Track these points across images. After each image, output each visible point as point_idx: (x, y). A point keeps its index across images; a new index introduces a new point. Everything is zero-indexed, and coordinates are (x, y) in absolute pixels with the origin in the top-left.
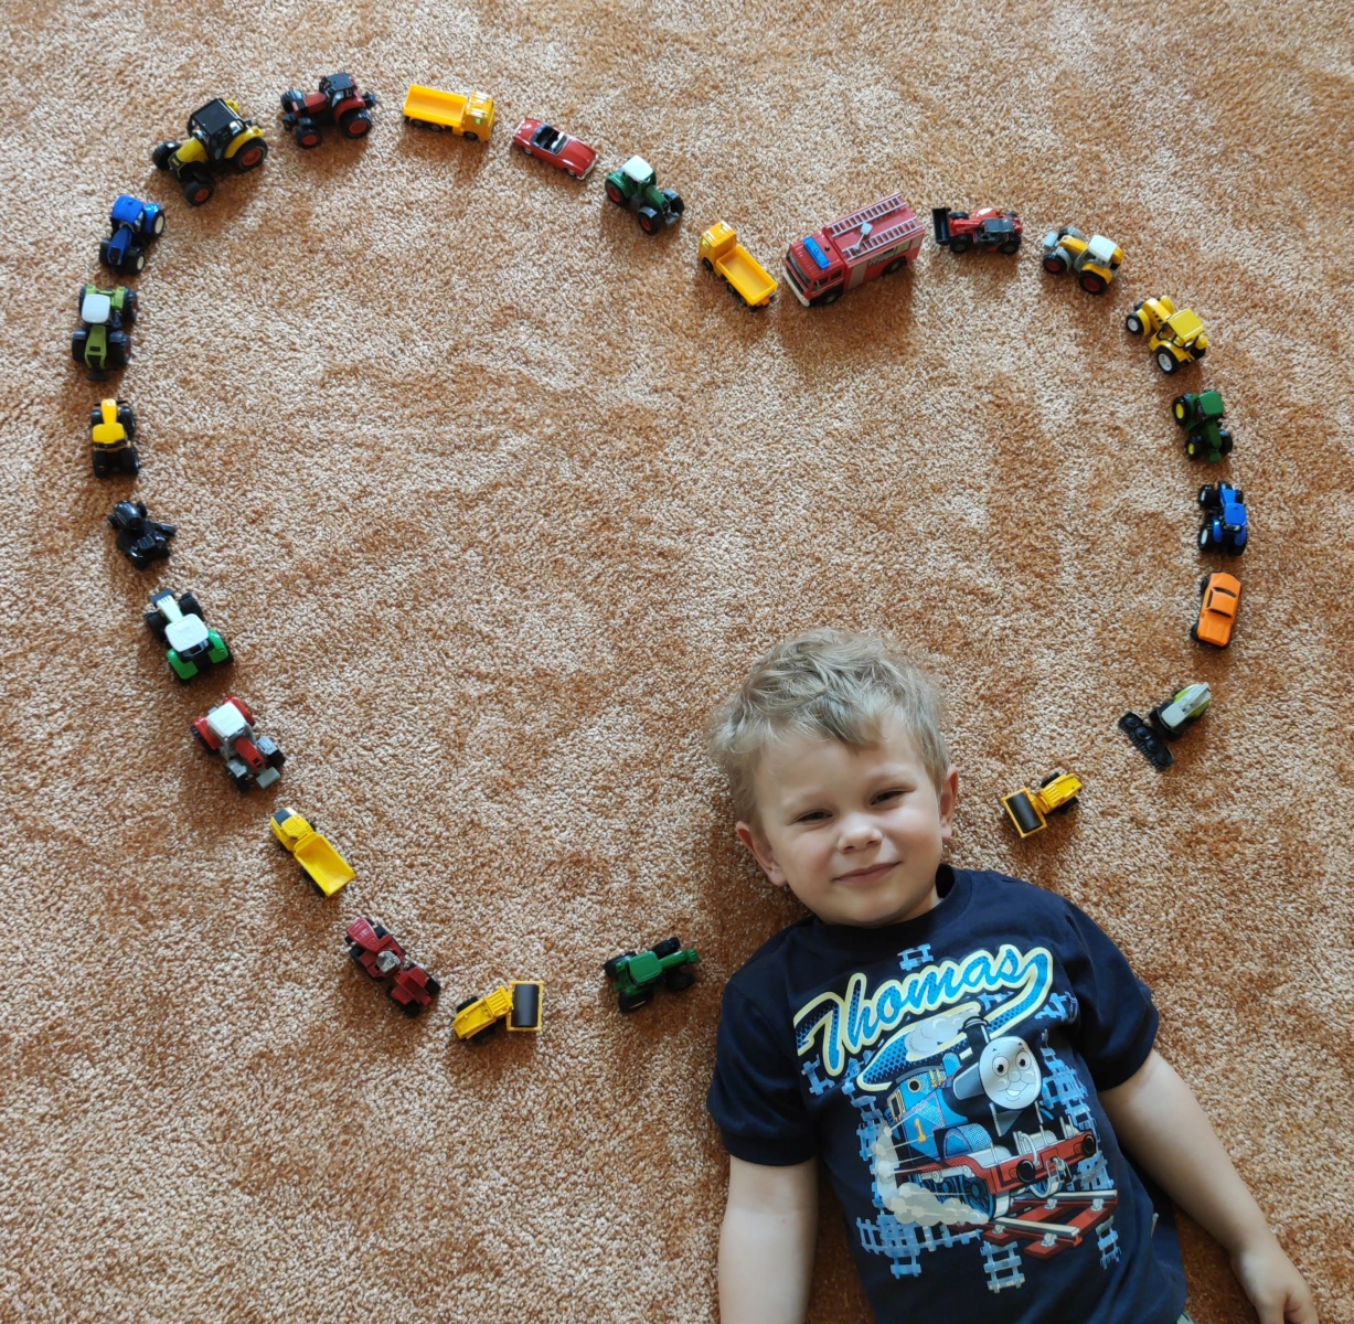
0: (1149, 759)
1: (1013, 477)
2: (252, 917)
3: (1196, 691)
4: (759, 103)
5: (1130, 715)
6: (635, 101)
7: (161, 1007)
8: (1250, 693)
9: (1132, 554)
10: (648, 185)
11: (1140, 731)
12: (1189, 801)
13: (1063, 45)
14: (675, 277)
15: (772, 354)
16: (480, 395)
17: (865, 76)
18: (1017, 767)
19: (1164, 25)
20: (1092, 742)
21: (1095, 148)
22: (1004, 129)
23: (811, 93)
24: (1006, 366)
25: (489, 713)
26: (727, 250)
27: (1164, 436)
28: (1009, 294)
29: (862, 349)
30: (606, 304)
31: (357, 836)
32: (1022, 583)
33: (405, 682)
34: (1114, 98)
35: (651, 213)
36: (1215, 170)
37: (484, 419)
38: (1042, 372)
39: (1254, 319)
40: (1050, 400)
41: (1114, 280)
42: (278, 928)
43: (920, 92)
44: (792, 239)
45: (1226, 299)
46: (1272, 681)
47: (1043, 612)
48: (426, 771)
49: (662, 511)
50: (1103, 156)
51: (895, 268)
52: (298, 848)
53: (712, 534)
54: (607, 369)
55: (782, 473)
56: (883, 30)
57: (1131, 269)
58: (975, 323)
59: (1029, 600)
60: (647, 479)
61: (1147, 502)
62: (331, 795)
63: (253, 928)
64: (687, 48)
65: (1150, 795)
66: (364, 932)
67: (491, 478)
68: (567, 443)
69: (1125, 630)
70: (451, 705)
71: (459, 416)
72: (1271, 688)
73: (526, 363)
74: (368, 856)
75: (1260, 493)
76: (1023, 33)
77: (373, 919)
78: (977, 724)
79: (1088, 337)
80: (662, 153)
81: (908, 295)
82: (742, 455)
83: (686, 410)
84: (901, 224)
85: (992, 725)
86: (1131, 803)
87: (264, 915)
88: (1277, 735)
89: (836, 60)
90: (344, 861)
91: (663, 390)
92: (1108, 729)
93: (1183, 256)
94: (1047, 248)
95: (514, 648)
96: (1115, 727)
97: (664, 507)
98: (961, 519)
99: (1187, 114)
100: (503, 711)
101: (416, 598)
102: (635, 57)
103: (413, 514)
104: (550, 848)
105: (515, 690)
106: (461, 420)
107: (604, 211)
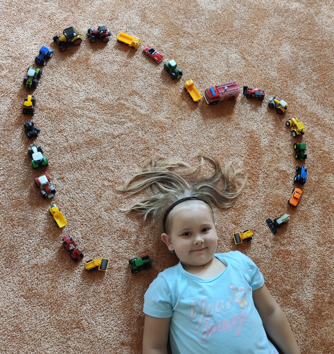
0: (272, 231)
1: (251, 155)
2: (40, 230)
3: (286, 216)
4: (206, 53)
5: (269, 219)
6: (175, 46)
7: (13, 248)
8: (300, 219)
9: (277, 180)
10: (175, 67)
11: (271, 223)
12: (280, 243)
13: (283, 53)
14: (177, 91)
15: (197, 114)
16: (123, 111)
17: (233, 51)
18: (239, 227)
19: (309, 52)
20: (259, 224)
21: (286, 79)
22: (265, 70)
23: (219, 53)
24: (255, 128)
25: (109, 190)
26: (191, 87)
27: (290, 152)
28: (259, 110)
29: (220, 117)
30: (159, 94)
31: (70, 214)
32: (249, 182)
33: (90, 179)
34: (293, 67)
35: (174, 74)
36: (315, 90)
37: (122, 117)
38: (263, 131)
39: (318, 128)
40: (264, 138)
41: (285, 112)
42: (46, 234)
43: (246, 57)
44: (208, 87)
45: (312, 122)
46: (306, 217)
47: (252, 190)
48: (91, 201)
49: (163, 148)
50: (288, 81)
51: (232, 99)
52: (55, 215)
53: (174, 156)
54: (156, 110)
55: (194, 144)
56: (240, 41)
57: (290, 110)
58: (249, 116)
59: (249, 186)
60: (160, 139)
61: (283, 167)
62: (66, 203)
63: (39, 233)
64: (191, 36)
65: (270, 240)
66: (67, 239)
67: (121, 132)
68: (142, 127)
69: (272, 198)
70: (100, 186)
71: (116, 115)
72: (305, 219)
73: (136, 105)
74: (72, 220)
75: (311, 170)
76: (274, 48)
77: (70, 236)
78: (231, 215)
79: (276, 125)
80: (180, 60)
81: (234, 106)
82: (185, 138)
83: (173, 124)
84: (235, 88)
85: (234, 215)
86: (265, 241)
87: (43, 230)
88: (304, 231)
89: (227, 46)
90: (66, 220)
91: (169, 118)
92: (263, 222)
93: (303, 109)
94: (270, 101)
95: (119, 175)
96: (265, 222)
97: (163, 147)
98: (237, 163)
99: (311, 75)
100: (113, 190)
101: (96, 158)
102: (177, 36)
103: (100, 137)
104: (118, 226)
105: (117, 185)
106: (117, 116)
107: (162, 72)
